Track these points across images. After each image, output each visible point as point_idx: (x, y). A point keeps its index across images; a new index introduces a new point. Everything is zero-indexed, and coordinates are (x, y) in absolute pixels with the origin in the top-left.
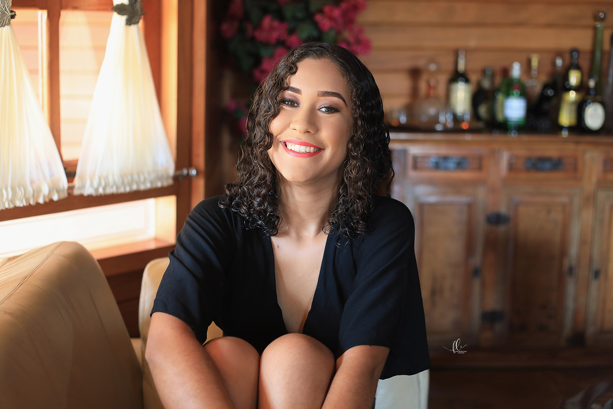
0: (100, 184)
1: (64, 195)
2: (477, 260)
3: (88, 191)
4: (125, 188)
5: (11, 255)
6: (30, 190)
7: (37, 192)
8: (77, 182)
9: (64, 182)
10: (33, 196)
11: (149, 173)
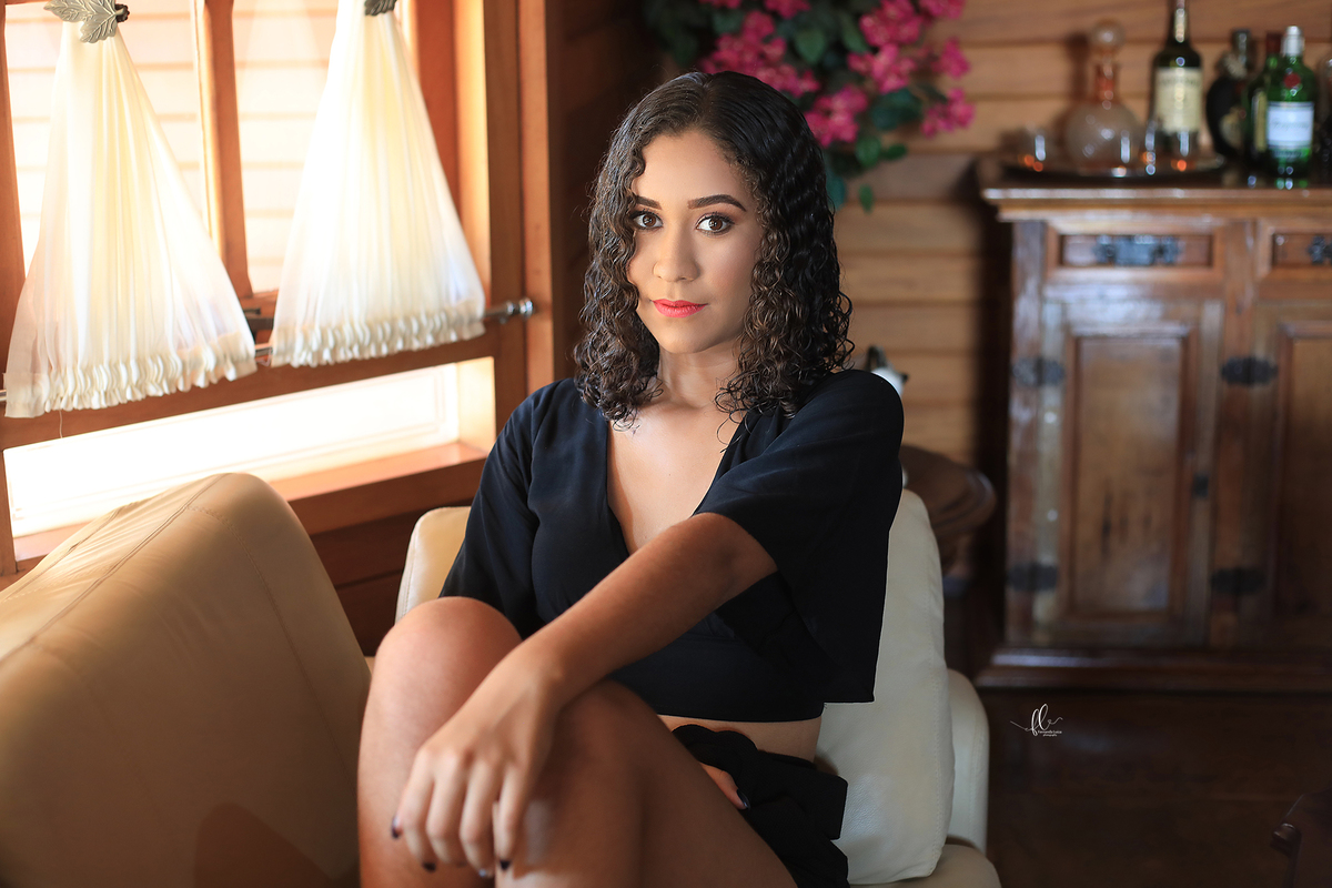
0: (323, 342)
1: (251, 368)
2: (1202, 460)
3: (300, 358)
4: (379, 348)
5: (126, 502)
6: (176, 362)
7: (190, 366)
8: (275, 341)
9: (247, 344)
10: (184, 373)
11: (428, 316)
